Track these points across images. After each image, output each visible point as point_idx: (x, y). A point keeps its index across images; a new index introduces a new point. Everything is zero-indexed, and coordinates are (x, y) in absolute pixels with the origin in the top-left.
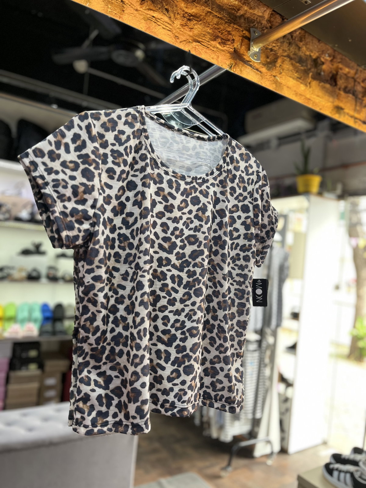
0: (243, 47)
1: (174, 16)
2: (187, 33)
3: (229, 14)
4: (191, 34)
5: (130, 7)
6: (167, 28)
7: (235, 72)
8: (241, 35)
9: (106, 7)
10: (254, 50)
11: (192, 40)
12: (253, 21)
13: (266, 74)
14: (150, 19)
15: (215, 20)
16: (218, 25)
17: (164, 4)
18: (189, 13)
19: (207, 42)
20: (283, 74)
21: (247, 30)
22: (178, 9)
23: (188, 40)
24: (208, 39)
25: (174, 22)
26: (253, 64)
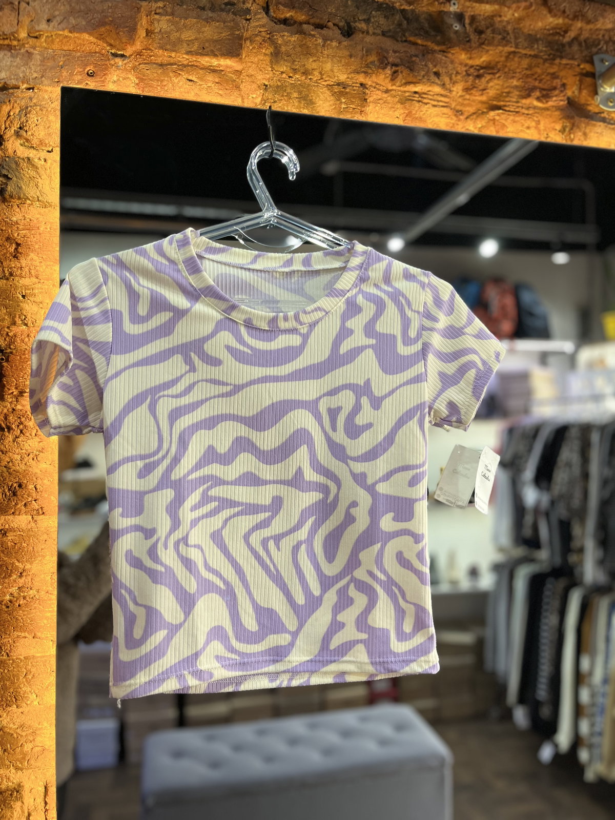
0: (585, 92)
1: (451, 79)
2: (477, 100)
3: (550, 44)
4: (484, 98)
5: (375, 90)
6: (441, 104)
7: (572, 140)
8: (576, 73)
9: (338, 102)
10: (606, 92)
11: (486, 108)
12: (596, 43)
14: (411, 98)
15: (525, 63)
16: (531, 70)
17: (431, 66)
18: (477, 66)
19: (514, 104)
21: (587, 62)
22: (456, 65)
23: (479, 110)
24: (516, 97)
25: (452, 89)
26: (607, 116)
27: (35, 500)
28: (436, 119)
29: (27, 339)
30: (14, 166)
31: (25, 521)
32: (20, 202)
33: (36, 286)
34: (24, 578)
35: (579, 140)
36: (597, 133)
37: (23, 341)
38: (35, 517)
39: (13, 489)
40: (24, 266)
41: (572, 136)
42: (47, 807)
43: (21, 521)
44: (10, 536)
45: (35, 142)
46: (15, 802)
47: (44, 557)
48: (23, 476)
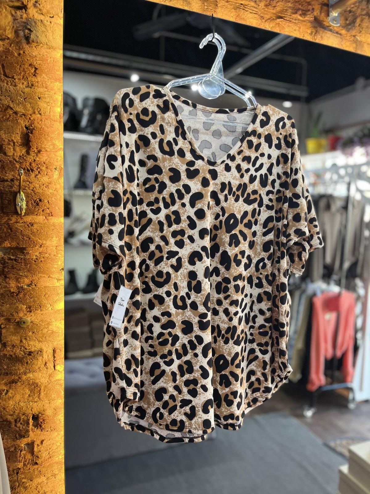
0: (323, 14)
2: (271, 12)
4: (274, 11)
6: (254, 12)
7: (315, 40)
8: (319, 3)
9: (203, 5)
10: (333, 16)
11: (275, 17)
13: (345, 36)
14: (239, 7)
19: (289, 16)
20: (363, 32)
23: (271, 17)
24: (290, 13)
25: (259, 4)
26: (332, 29)
27: (48, 208)
28: (251, 20)
29: (40, 122)
30: (34, 24)
31: (42, 219)
32: (37, 44)
33: (46, 93)
34: (42, 248)
35: (319, 40)
36: (328, 37)
37: (39, 123)
38: (47, 217)
39: (36, 202)
40: (39, 81)
41: (316, 37)
42: (55, 359)
43: (40, 219)
44: (35, 226)
45: (44, 11)
46: (39, 356)
47: (52, 238)
48: (42, 196)
